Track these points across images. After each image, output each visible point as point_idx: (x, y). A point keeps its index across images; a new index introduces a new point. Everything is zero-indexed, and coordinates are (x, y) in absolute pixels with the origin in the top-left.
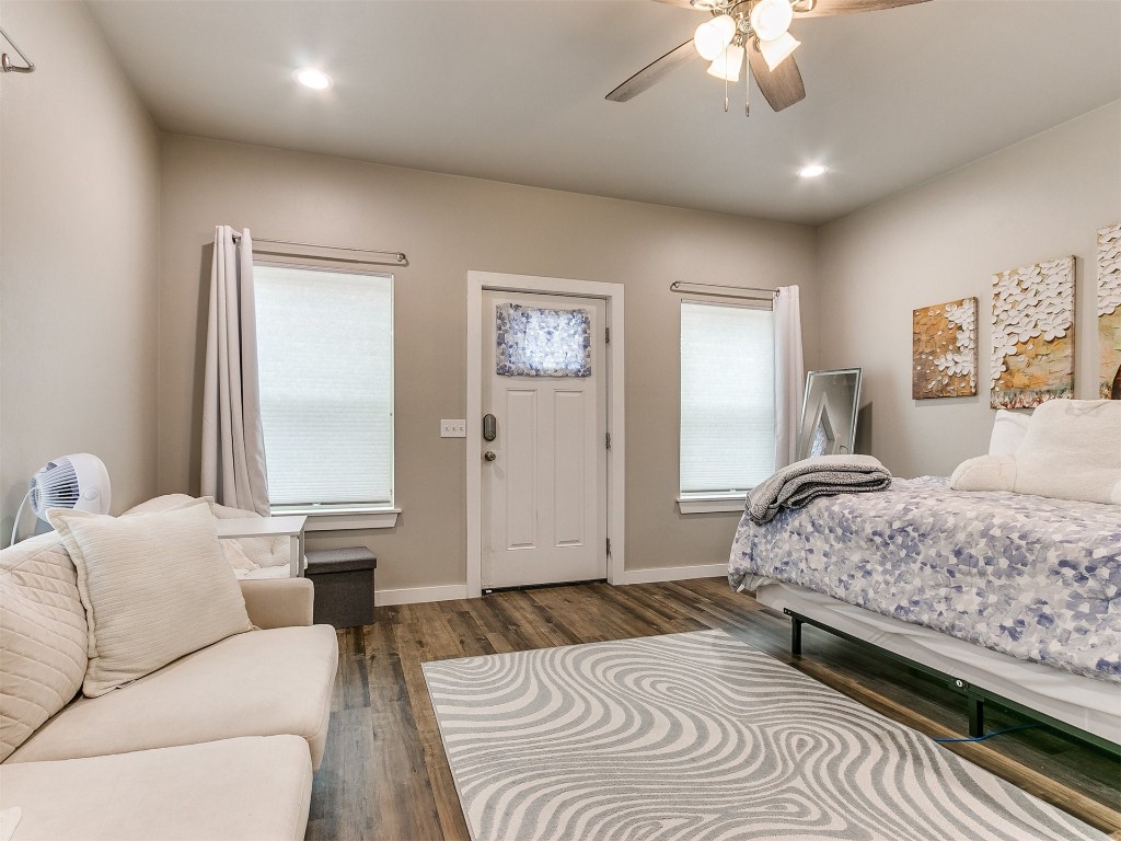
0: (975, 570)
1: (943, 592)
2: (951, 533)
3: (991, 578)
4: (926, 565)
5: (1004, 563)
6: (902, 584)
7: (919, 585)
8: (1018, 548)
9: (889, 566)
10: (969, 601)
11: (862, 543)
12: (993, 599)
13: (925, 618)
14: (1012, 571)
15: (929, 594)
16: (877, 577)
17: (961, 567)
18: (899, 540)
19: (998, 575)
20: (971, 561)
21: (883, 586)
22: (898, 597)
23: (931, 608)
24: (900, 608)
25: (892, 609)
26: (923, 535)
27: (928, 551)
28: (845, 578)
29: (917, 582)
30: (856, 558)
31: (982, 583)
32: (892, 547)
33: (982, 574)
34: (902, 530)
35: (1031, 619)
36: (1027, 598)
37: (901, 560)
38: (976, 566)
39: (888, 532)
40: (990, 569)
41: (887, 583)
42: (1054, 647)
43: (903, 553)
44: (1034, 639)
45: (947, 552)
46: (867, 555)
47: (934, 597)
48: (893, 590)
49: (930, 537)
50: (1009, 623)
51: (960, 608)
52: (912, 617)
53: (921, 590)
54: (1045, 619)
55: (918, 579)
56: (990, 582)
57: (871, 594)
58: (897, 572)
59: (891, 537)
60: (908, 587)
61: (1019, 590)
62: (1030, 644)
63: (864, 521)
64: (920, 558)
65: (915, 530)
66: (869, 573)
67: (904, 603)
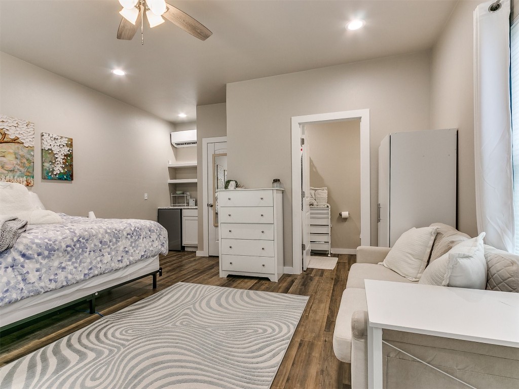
0: (107, 246)
1: (99, 259)
2: (96, 236)
3: (112, 247)
4: (91, 251)
5: (114, 240)
6: (82, 264)
7: (89, 261)
8: (117, 234)
9: (74, 260)
10: (107, 258)
11: (61, 254)
12: (113, 253)
13: (96, 272)
14: (117, 241)
15: (94, 262)
16: (70, 268)
17: (103, 247)
18: (78, 245)
19: (113, 245)
20: (105, 243)
21: (74, 270)
22: (83, 270)
23: (96, 267)
24: (85, 275)
25: (82, 277)
26: (87, 240)
27: (90, 246)
28: (52, 277)
29: (89, 260)
30: (56, 264)
31: (109, 250)
32: (75, 250)
33: (109, 247)
34: (78, 241)
35: (124, 254)
36: (121, 249)
37: (80, 254)
38: (107, 244)
39: (73, 244)
40: (111, 244)
41: (76, 268)
42: (131, 258)
43: (80, 251)
44: (126, 260)
45: (98, 243)
46: (62, 259)
47: (96, 263)
48: (80, 269)
49: (90, 239)
50: (120, 258)
51: (105, 262)
52: (91, 275)
53: (91, 263)
54: (127, 252)
55: (88, 259)
56: (111, 248)
57: (70, 277)
58: (78, 261)
59: (75, 246)
60: (85, 264)
61: (119, 247)
62: (126, 262)
63: (60, 242)
64: (88, 250)
65: (83, 239)
66: (64, 268)
67: (86, 272)
